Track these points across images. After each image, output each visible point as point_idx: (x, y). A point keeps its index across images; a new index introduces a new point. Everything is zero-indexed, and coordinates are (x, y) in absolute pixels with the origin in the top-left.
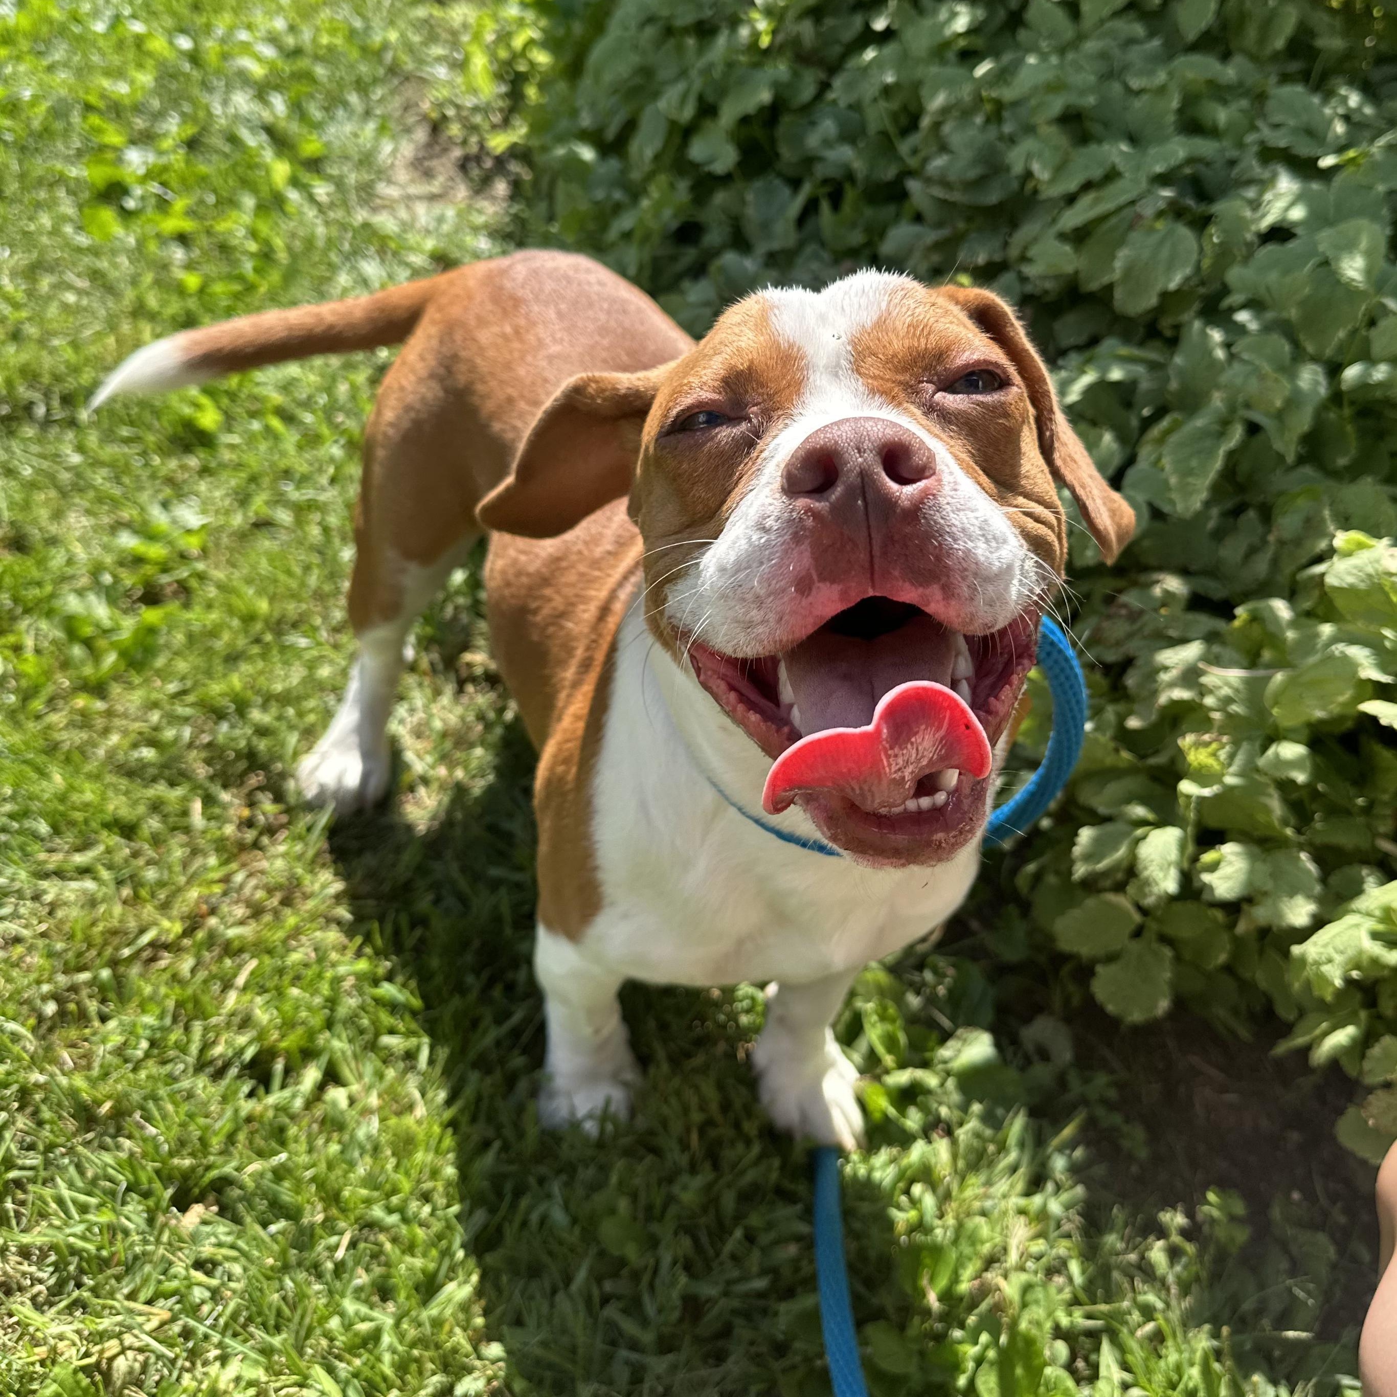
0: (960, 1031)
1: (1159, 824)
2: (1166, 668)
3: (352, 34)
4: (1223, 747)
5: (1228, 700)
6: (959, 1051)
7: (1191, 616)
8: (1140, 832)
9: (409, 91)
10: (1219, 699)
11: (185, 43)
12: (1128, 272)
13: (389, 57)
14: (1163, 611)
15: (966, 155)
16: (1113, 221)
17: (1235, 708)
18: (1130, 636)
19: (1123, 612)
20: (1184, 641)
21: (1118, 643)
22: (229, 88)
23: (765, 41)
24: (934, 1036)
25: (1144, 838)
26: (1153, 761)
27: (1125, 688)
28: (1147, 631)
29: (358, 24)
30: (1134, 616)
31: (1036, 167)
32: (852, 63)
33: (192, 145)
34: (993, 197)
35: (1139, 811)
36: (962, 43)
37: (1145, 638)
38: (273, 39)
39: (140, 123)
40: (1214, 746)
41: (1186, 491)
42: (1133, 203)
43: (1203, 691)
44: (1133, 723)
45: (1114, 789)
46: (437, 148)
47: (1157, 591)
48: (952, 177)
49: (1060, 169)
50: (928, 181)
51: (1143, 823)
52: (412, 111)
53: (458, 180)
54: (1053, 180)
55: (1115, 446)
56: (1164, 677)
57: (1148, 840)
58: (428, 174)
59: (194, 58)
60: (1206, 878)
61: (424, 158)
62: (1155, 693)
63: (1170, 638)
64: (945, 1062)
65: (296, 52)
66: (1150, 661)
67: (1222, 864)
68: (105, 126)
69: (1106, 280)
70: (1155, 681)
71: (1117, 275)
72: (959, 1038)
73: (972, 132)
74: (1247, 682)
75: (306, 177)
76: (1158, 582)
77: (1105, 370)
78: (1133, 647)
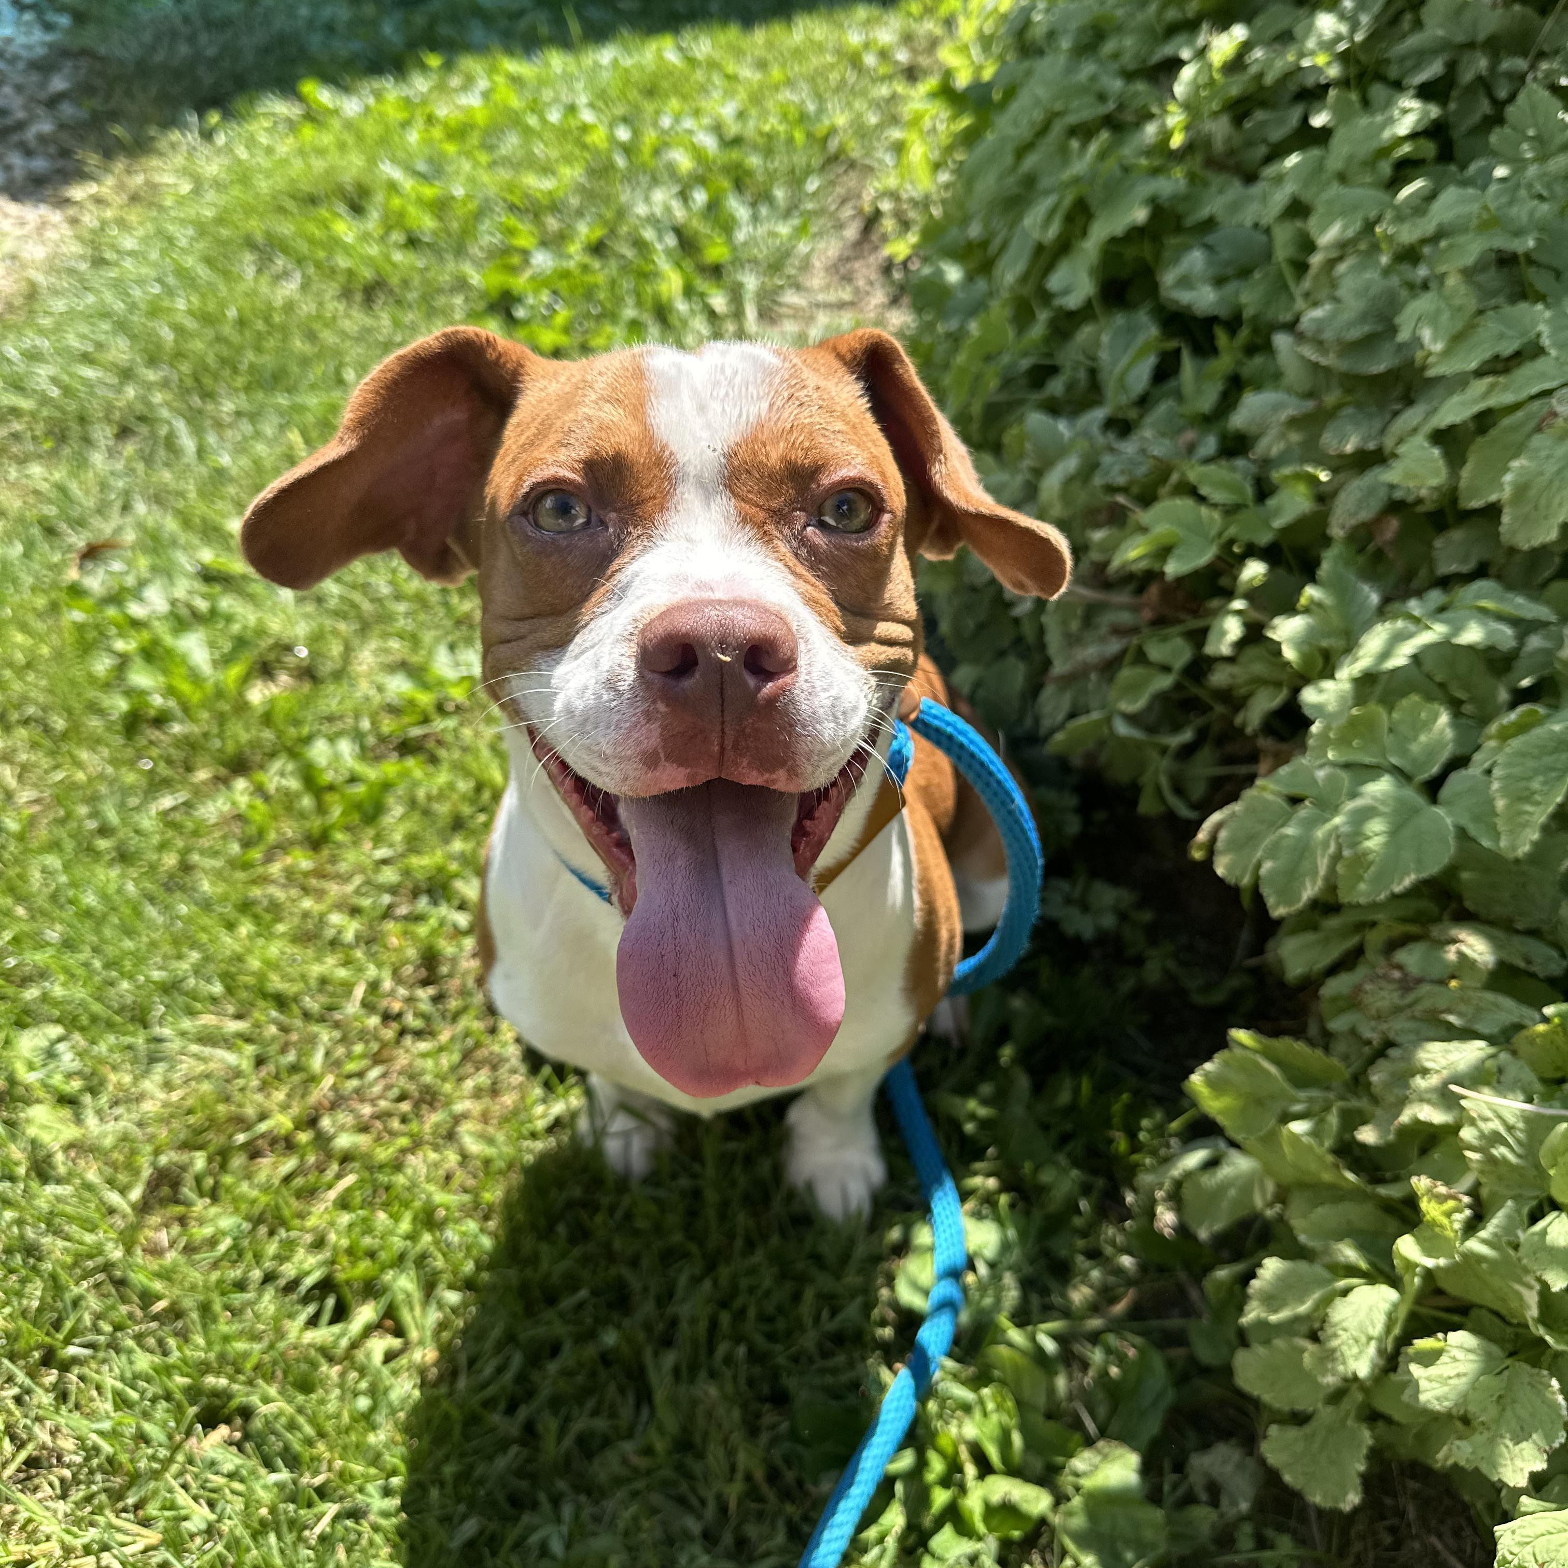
0: (1101, 1444)
1: (1371, 1278)
2: (1425, 1072)
3: (803, 118)
4: (1459, 1210)
5: (1496, 1138)
6: (1096, 1467)
7: (1490, 996)
8: (1342, 1283)
9: (851, 180)
10: (1482, 1136)
11: (623, 134)
12: (1521, 490)
13: (833, 145)
14: (1453, 983)
15: (1353, 306)
16: (1520, 414)
17: (1500, 1151)
18: (1397, 1010)
19: (1397, 974)
20: (1466, 1034)
21: (1379, 1017)
22: (655, 181)
23: (1177, 141)
24: (1077, 1437)
25: (1345, 1292)
26: (1383, 1191)
27: (1369, 1084)
28: (1418, 1009)
29: (811, 107)
30: (1408, 984)
31: (1426, 334)
32: (1270, 171)
33: (598, 249)
34: (1379, 366)
35: (1349, 1253)
36: (1406, 148)
37: (1414, 1018)
38: (717, 129)
39: (552, 223)
40: (1451, 1204)
41: (1517, 824)
42: (1546, 394)
43: (1464, 1118)
44: (1367, 1135)
45: (1324, 1213)
46: (867, 247)
47: (1451, 954)
48: (1328, 335)
49: (1457, 340)
50: (1301, 337)
51: (1352, 1271)
52: (849, 205)
53: (877, 286)
54: (1447, 353)
55: (1449, 734)
56: (1420, 1083)
57: (1351, 1297)
58: (848, 278)
59: (628, 150)
60: (1415, 1369)
61: (848, 259)
62: (1402, 1102)
63: (1450, 1025)
64: (1077, 1475)
65: (737, 141)
66: (1408, 1057)
67: (1444, 1358)
68: (520, 226)
69: (1493, 498)
70: (1407, 1086)
71: (1506, 494)
72: (1099, 1452)
73: (1371, 275)
74: (1529, 1120)
75: (701, 284)
76: (1455, 941)
77: (1458, 629)
78: (1397, 1026)
